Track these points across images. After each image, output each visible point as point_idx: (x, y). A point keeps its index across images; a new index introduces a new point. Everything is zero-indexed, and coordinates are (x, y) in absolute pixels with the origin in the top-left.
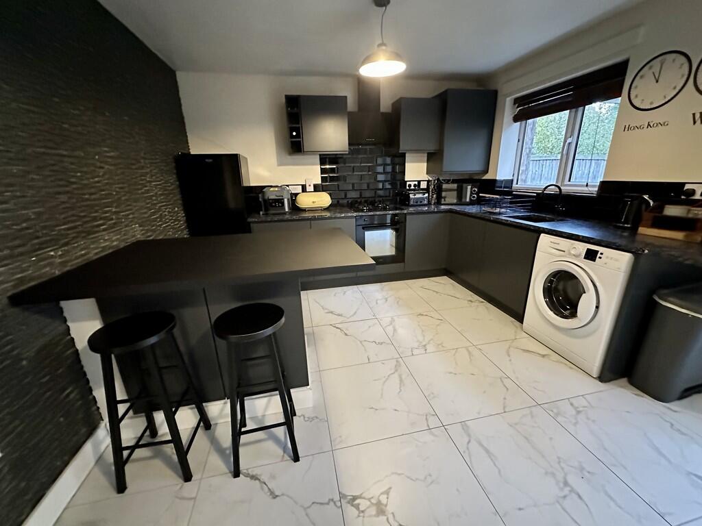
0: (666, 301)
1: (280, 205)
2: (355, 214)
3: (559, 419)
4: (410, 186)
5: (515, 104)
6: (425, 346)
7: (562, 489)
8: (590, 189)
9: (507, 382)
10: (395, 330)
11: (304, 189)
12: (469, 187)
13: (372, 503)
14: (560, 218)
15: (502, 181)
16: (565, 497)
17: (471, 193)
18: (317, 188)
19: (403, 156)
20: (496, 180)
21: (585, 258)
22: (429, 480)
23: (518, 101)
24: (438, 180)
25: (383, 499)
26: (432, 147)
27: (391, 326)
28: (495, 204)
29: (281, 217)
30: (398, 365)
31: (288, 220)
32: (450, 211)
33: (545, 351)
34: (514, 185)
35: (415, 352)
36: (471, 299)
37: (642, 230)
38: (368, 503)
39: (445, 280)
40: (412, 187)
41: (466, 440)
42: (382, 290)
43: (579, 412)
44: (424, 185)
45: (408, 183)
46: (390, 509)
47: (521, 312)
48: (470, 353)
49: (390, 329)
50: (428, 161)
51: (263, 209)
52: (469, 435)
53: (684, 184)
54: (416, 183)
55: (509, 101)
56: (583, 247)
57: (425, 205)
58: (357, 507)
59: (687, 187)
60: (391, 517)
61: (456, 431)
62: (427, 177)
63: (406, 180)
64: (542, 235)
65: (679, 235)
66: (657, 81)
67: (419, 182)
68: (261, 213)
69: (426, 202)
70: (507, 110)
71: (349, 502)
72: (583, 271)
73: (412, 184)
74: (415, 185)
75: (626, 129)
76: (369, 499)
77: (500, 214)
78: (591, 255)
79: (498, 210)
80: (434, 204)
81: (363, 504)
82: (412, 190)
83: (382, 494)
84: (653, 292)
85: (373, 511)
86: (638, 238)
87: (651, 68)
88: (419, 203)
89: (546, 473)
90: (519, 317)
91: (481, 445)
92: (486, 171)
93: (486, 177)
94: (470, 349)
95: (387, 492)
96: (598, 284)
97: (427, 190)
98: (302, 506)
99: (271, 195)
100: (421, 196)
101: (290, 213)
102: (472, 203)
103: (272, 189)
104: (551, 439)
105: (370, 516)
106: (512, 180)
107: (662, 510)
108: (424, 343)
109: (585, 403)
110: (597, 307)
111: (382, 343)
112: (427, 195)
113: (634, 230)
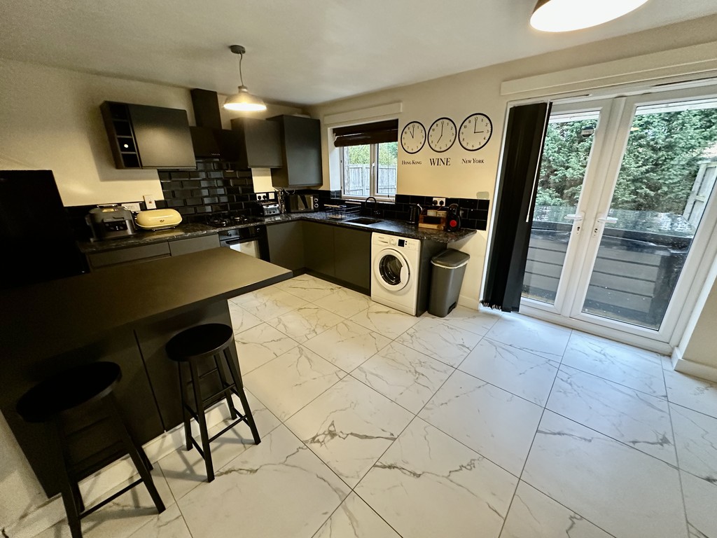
0: (436, 263)
1: (121, 228)
2: (217, 230)
3: (405, 343)
4: (260, 198)
5: (334, 133)
6: (314, 330)
7: (415, 376)
8: (390, 198)
9: (374, 335)
10: (285, 326)
11: (143, 206)
12: (312, 198)
13: (326, 435)
14: (378, 220)
15: (334, 192)
16: (417, 378)
17: (314, 203)
18: (160, 205)
19: (250, 170)
20: (330, 191)
21: (398, 245)
22: (353, 405)
23: (336, 131)
24: (284, 191)
25: (332, 428)
26: (276, 164)
27: (281, 325)
28: (336, 211)
29: (124, 243)
30: (301, 351)
31: (133, 246)
32: (301, 219)
33: (387, 309)
34: (343, 195)
35: (309, 337)
36: (331, 287)
37: (421, 225)
38: (324, 436)
39: (306, 277)
40: (262, 199)
41: (364, 375)
42: (256, 297)
43: (412, 337)
44: (272, 196)
45: (258, 195)
46: (338, 431)
47: (368, 288)
48: (346, 325)
49: (281, 327)
50: (272, 176)
51: (94, 235)
52: (365, 372)
53: (432, 198)
54: (265, 194)
55: (330, 130)
56: (396, 239)
57: (277, 215)
58: (318, 441)
59: (434, 199)
60: (341, 435)
61: (357, 373)
62: (273, 189)
63: (255, 192)
64: (373, 233)
65: (435, 227)
66: (413, 137)
67: (267, 193)
68: (92, 240)
69: (278, 212)
70: (329, 138)
71: (311, 443)
72: (399, 253)
73: (262, 195)
74: (264, 197)
75: (403, 163)
76: (324, 434)
77: (341, 219)
78: (401, 243)
79: (340, 216)
80: (285, 213)
81: (321, 438)
82: (263, 201)
83: (330, 426)
84: (430, 259)
85: (329, 437)
86: (419, 230)
87: (409, 129)
88: (272, 213)
89: (407, 372)
90: (367, 291)
91: (372, 374)
92: (321, 184)
93: (322, 188)
94: (345, 322)
95: (332, 424)
96: (407, 260)
97: (275, 201)
98: (280, 463)
99: (107, 216)
100: (272, 206)
101: (135, 237)
102: (316, 211)
103: (105, 211)
104: (404, 355)
105: (328, 441)
106: (341, 191)
107: (452, 364)
108: (312, 329)
109: (414, 331)
110: (409, 274)
111: (280, 340)
112: (278, 205)
113: (416, 225)
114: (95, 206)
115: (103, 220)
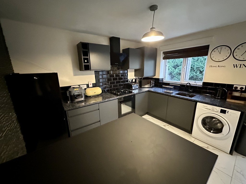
1: (81, 97)
2: (117, 98)
11: (88, 86)
15: (160, 79)
21: (220, 112)
23: (164, 53)
26: (137, 68)
32: (149, 91)
37: (228, 100)
44: (134, 81)
50: (135, 72)
51: (70, 100)
56: (219, 109)
57: (137, 89)
59: (235, 86)
62: (135, 78)
63: (128, 79)
64: (198, 103)
66: (220, 54)
67: (132, 79)
70: (161, 56)
75: (211, 67)
77: (172, 93)
78: (223, 112)
79: (170, 91)
82: (131, 83)
87: (217, 49)
92: (155, 75)
106: (163, 78)
110: (229, 130)
113: (225, 100)
114: (70, 87)
115: (74, 94)
